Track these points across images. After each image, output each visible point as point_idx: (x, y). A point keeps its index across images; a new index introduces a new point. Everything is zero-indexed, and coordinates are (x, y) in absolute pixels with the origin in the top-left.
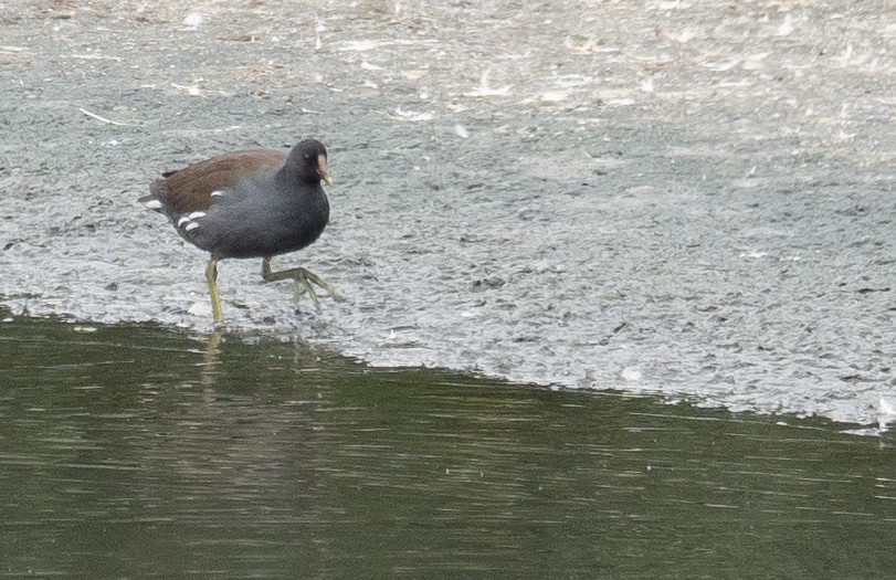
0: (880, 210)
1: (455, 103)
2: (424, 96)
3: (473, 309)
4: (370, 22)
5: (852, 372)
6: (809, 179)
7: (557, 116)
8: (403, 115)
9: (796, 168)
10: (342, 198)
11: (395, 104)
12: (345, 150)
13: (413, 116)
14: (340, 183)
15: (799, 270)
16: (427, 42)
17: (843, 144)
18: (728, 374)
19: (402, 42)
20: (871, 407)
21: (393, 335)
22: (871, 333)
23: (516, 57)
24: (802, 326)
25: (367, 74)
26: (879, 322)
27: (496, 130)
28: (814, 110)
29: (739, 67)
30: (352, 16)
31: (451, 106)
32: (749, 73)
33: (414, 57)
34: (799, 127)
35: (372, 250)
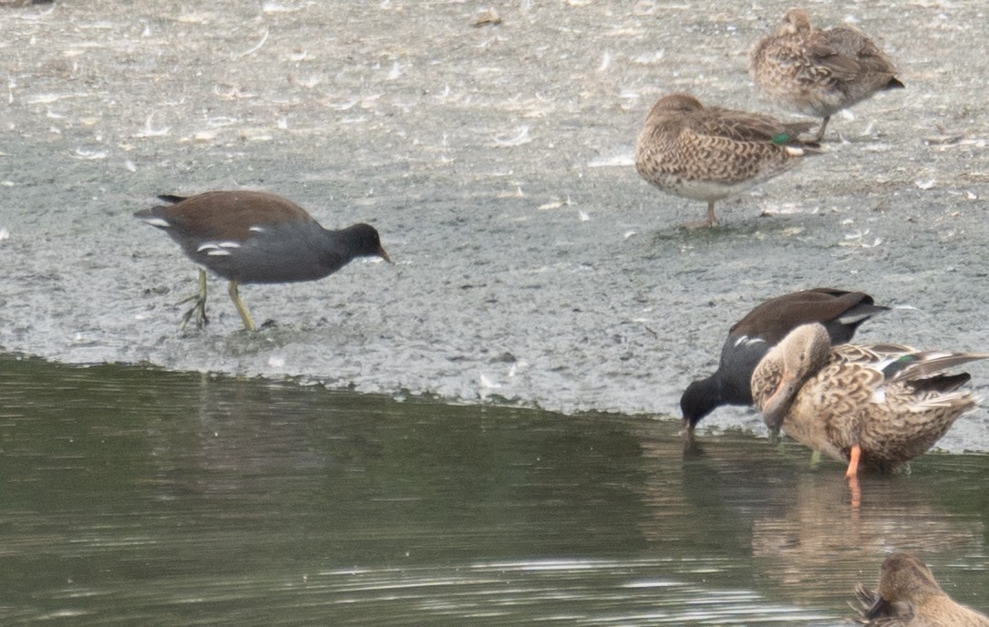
0: (476, 220)
1: (124, 143)
2: (99, 138)
3: (145, 313)
4: (53, 79)
5: (457, 353)
6: (417, 197)
7: (209, 151)
8: (81, 154)
9: (407, 189)
10: (34, 225)
11: (75, 146)
12: (36, 184)
13: (90, 155)
14: (32, 213)
15: (412, 272)
16: (100, 94)
17: (445, 167)
18: (355, 359)
19: (80, 94)
20: (473, 382)
21: (79, 336)
22: (472, 322)
23: (173, 104)
24: (416, 318)
25: (52, 121)
26: (479, 312)
27: (159, 165)
28: (420, 140)
29: (357, 107)
30: (39, 75)
31: (121, 145)
32: (366, 111)
33: (90, 107)
34: (408, 154)
35: (60, 267)
